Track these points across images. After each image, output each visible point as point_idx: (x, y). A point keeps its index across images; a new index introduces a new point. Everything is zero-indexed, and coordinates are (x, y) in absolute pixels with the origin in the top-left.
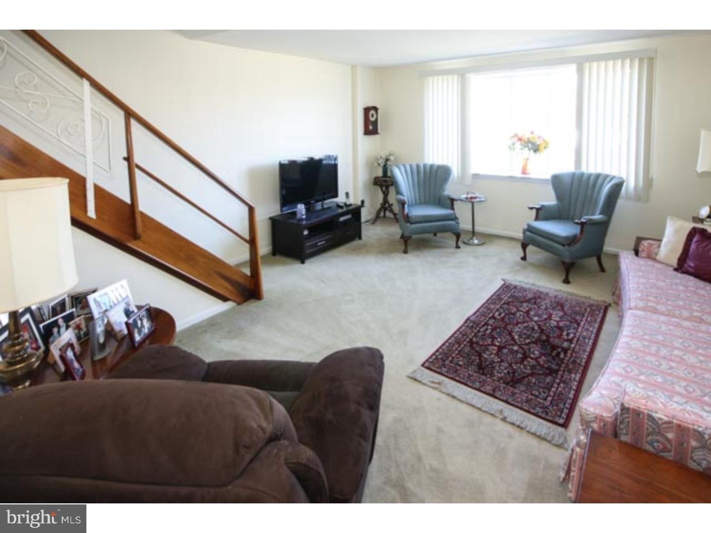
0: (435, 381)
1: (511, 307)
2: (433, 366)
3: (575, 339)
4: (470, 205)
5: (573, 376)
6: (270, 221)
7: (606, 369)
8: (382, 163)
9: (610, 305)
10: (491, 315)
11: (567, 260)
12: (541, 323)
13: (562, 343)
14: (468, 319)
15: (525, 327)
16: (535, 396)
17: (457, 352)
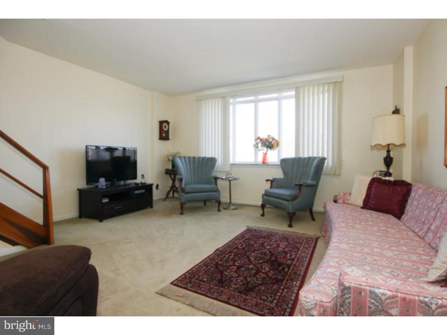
0: (179, 295)
1: (251, 241)
2: (181, 283)
3: (296, 259)
4: (228, 182)
5: (294, 283)
6: (78, 191)
7: (322, 264)
8: (171, 159)
9: (319, 237)
10: (236, 246)
11: (291, 211)
12: (272, 250)
13: (287, 261)
14: (217, 249)
15: (260, 253)
16: (264, 300)
17: (203, 272)
